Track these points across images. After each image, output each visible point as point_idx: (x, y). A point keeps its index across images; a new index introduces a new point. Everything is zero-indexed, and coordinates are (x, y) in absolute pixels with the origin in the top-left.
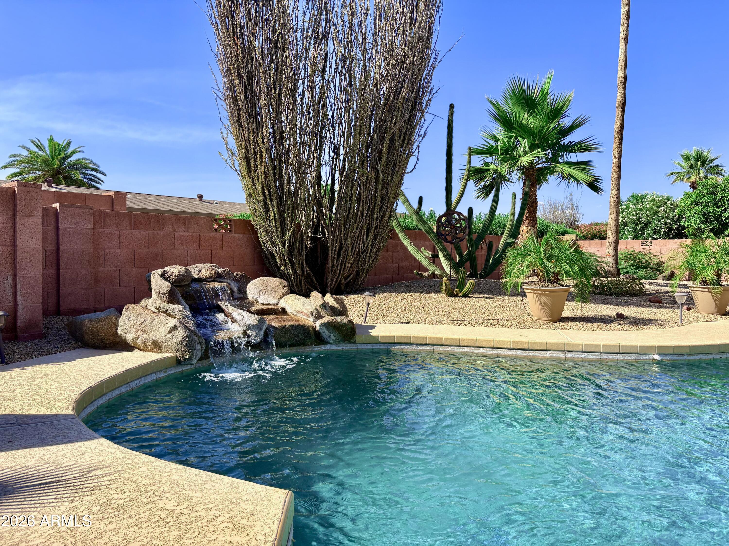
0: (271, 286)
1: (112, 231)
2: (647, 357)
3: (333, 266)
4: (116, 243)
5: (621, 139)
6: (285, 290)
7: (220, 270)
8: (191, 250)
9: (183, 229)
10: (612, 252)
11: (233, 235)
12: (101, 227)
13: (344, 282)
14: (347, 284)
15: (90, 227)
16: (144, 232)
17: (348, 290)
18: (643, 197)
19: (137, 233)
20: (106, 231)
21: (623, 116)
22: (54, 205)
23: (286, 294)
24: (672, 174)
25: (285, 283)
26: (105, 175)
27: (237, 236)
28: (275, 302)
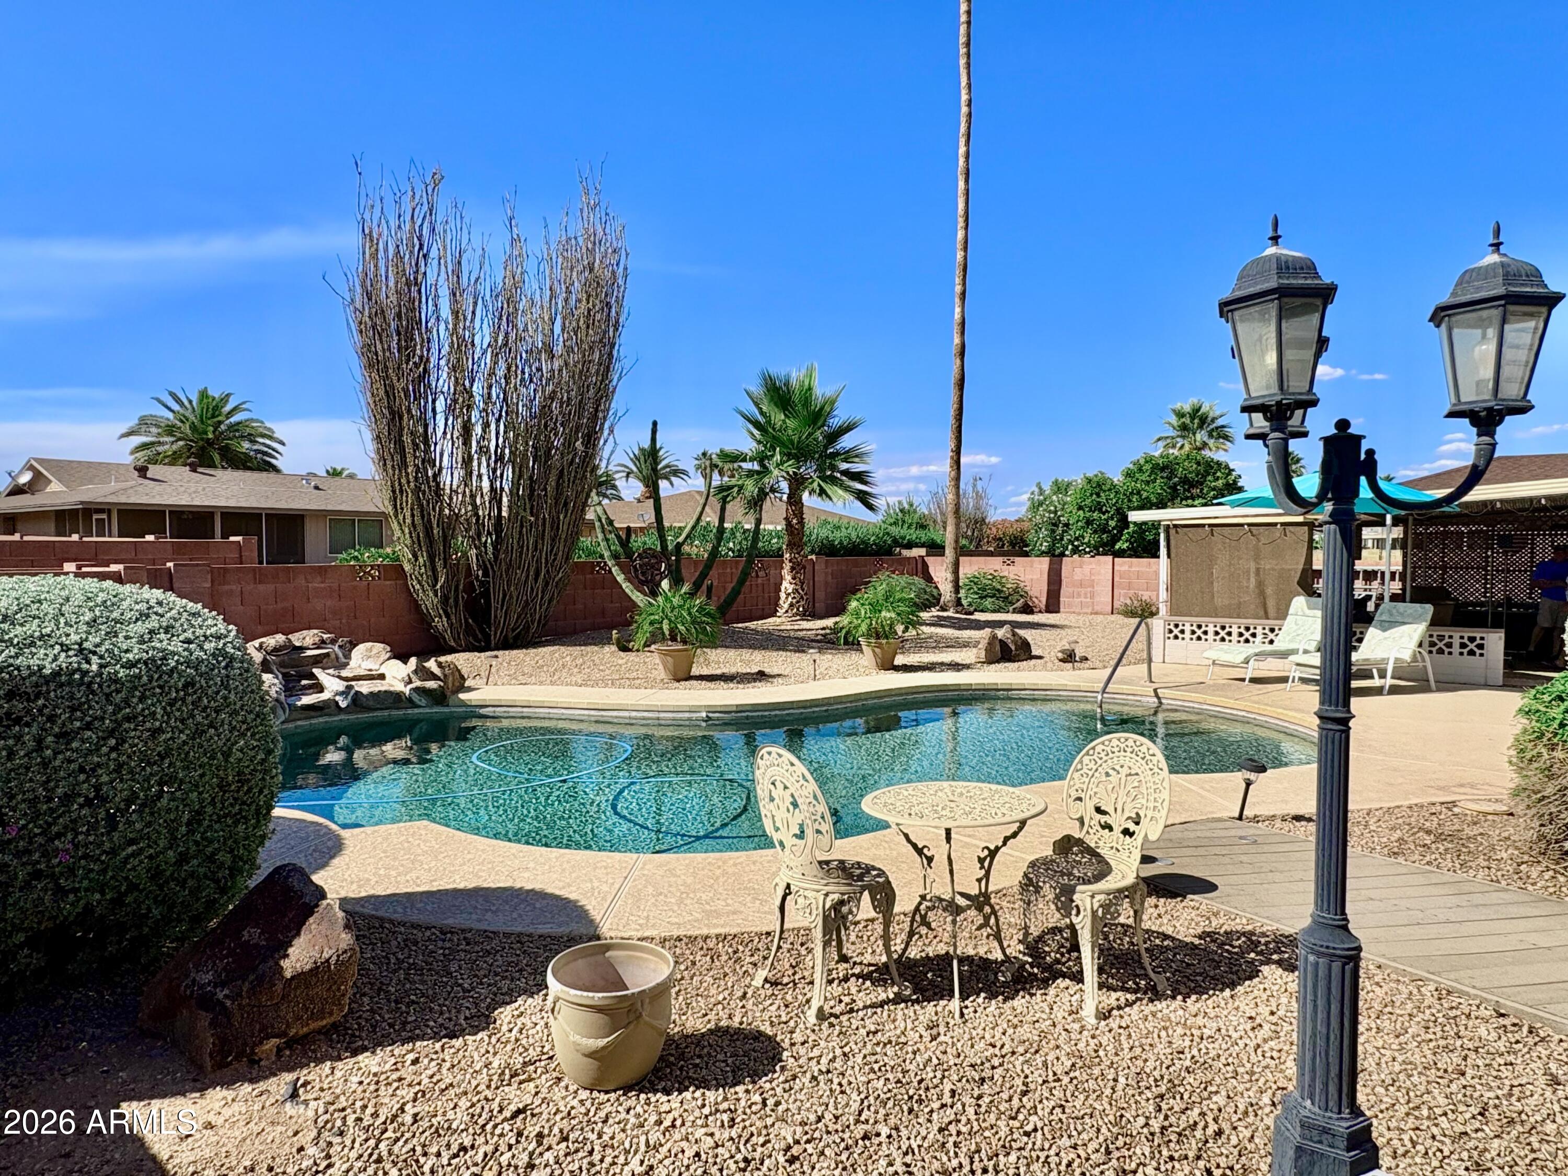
0: (375, 651)
1: (234, 587)
2: (698, 715)
3: (496, 617)
4: (238, 600)
5: (960, 427)
6: (388, 655)
7: (325, 636)
8: (329, 603)
9: (319, 579)
10: (950, 576)
11: (382, 582)
12: (220, 584)
13: (511, 635)
14: (516, 638)
15: (208, 585)
16: (271, 587)
17: (519, 643)
18: (1069, 484)
19: (261, 587)
20: (226, 587)
21: (961, 397)
22: (170, 565)
23: (389, 659)
24: (1159, 440)
25: (388, 649)
26: (283, 444)
27: (388, 583)
28: (377, 667)
